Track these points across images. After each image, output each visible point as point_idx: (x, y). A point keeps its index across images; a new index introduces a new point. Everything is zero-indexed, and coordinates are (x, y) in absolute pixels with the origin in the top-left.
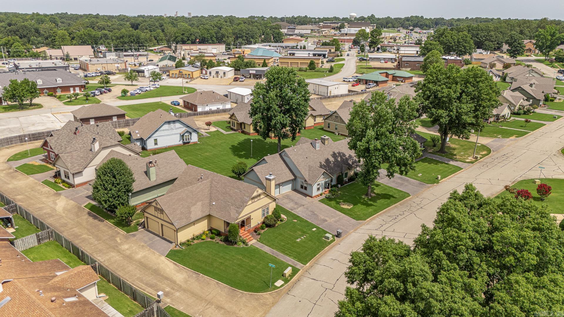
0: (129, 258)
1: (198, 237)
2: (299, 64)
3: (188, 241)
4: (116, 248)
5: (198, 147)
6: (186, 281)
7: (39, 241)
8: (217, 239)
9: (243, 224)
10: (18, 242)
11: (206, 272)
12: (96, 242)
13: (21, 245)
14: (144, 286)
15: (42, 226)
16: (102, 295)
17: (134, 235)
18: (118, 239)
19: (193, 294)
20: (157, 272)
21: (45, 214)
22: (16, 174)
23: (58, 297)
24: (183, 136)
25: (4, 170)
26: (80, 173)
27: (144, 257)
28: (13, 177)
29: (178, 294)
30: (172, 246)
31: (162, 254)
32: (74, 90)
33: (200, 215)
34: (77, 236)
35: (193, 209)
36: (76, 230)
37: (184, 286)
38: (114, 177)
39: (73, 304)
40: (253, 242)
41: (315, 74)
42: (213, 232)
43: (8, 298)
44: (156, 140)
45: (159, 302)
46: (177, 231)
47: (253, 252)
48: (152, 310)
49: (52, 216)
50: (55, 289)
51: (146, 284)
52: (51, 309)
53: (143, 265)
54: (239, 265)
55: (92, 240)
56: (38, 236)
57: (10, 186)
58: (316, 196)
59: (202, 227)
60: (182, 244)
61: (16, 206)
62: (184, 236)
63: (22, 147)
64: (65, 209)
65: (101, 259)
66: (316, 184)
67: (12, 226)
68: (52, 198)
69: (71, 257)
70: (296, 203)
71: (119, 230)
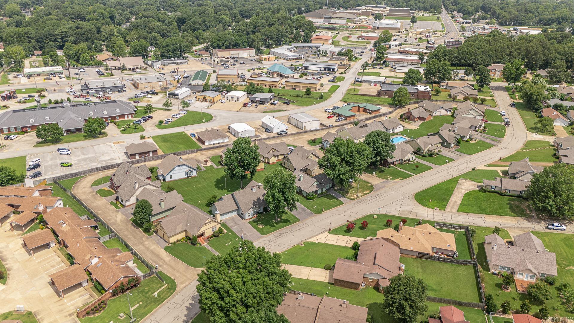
0: (147, 248)
1: (179, 240)
2: (301, 87)
3: (175, 242)
4: (142, 243)
5: (196, 180)
6: (169, 261)
7: (110, 238)
8: (189, 241)
9: (201, 236)
10: (102, 238)
11: (179, 258)
12: (134, 240)
13: (103, 240)
14: (152, 262)
15: (111, 231)
16: (135, 264)
17: (151, 237)
18: (144, 239)
19: (171, 267)
20: (158, 256)
21: (112, 223)
22: (97, 196)
23: (118, 264)
24: (187, 173)
25: (90, 193)
26: (128, 200)
27: (154, 248)
28: (95, 198)
29: (165, 266)
30: (167, 244)
31: (162, 248)
32: (128, 117)
33: (181, 230)
34: (126, 236)
35: (177, 227)
36: (126, 233)
37: (168, 263)
38: (143, 209)
39: (124, 267)
40: (205, 244)
41: (307, 101)
42: (188, 238)
43: (101, 264)
44: (171, 176)
45: (156, 269)
46: (169, 238)
47: (203, 249)
48: (153, 272)
49: (115, 224)
50: (117, 261)
51: (153, 261)
52: (116, 269)
53: (153, 252)
54: (194, 255)
55: (133, 239)
56: (110, 236)
57: (95, 204)
58: (248, 219)
59: (183, 235)
60: (171, 243)
61: (99, 218)
62: (172, 240)
63: (98, 175)
64: (121, 220)
65: (135, 248)
66: (248, 213)
67: (98, 229)
68: (115, 213)
69: (123, 247)
70: (235, 223)
71: (144, 234)
